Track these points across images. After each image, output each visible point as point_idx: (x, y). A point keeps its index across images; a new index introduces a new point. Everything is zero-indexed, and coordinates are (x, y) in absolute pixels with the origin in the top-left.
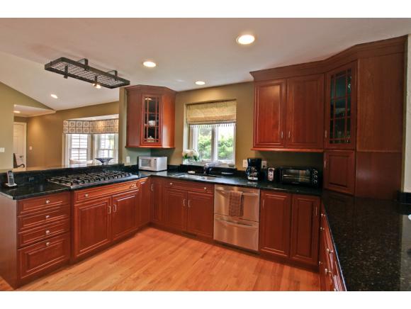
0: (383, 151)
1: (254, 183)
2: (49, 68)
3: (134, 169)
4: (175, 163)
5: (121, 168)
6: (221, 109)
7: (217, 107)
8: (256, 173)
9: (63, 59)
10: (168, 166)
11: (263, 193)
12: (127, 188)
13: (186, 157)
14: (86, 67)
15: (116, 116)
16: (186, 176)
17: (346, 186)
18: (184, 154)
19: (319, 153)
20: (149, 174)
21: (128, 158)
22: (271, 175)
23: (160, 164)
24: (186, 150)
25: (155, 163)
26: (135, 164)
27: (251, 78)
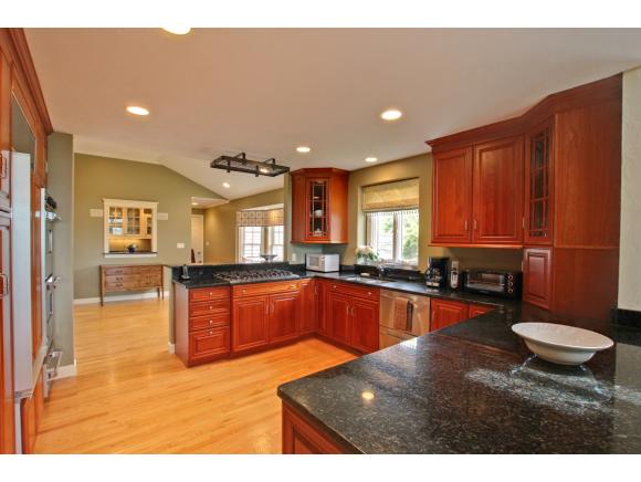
0: (591, 247)
1: (436, 290)
2: (215, 165)
3: (301, 269)
4: (349, 262)
5: (285, 267)
6: (404, 190)
7: (398, 188)
8: (438, 278)
9: (223, 158)
10: (341, 266)
11: (433, 302)
12: (285, 288)
13: (359, 255)
14: (244, 161)
15: (282, 205)
16: (359, 279)
17: (542, 298)
18: (357, 251)
19: (515, 250)
20: (313, 274)
21: (294, 256)
22: (454, 281)
23: (329, 263)
24: (361, 246)
25: (323, 263)
26: (302, 262)
27: (429, 149)
